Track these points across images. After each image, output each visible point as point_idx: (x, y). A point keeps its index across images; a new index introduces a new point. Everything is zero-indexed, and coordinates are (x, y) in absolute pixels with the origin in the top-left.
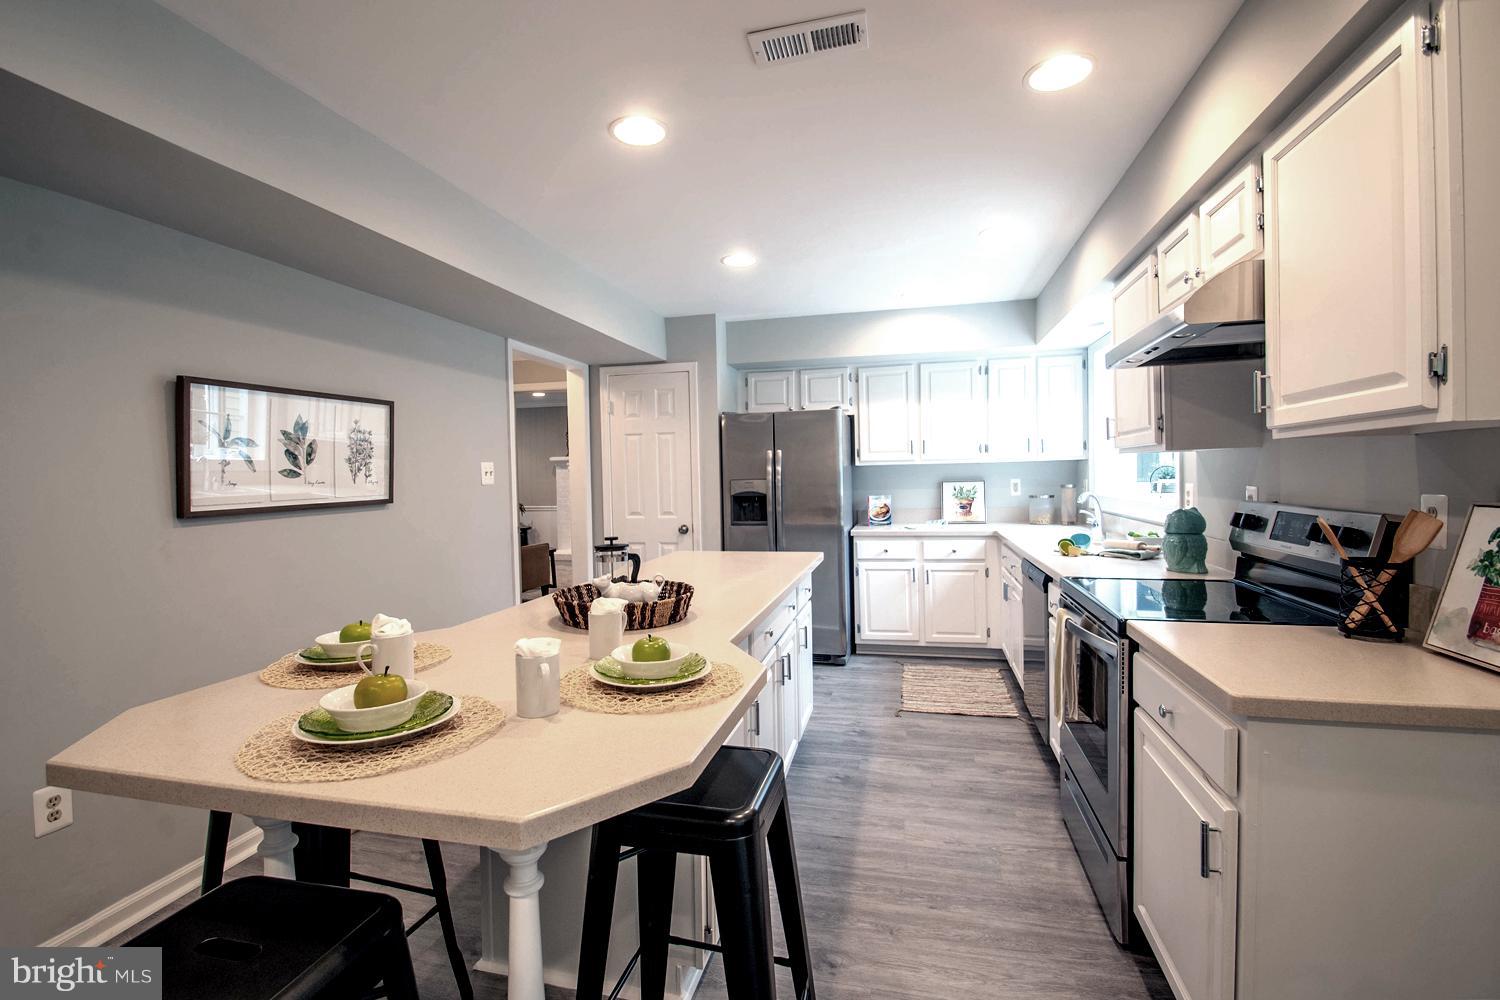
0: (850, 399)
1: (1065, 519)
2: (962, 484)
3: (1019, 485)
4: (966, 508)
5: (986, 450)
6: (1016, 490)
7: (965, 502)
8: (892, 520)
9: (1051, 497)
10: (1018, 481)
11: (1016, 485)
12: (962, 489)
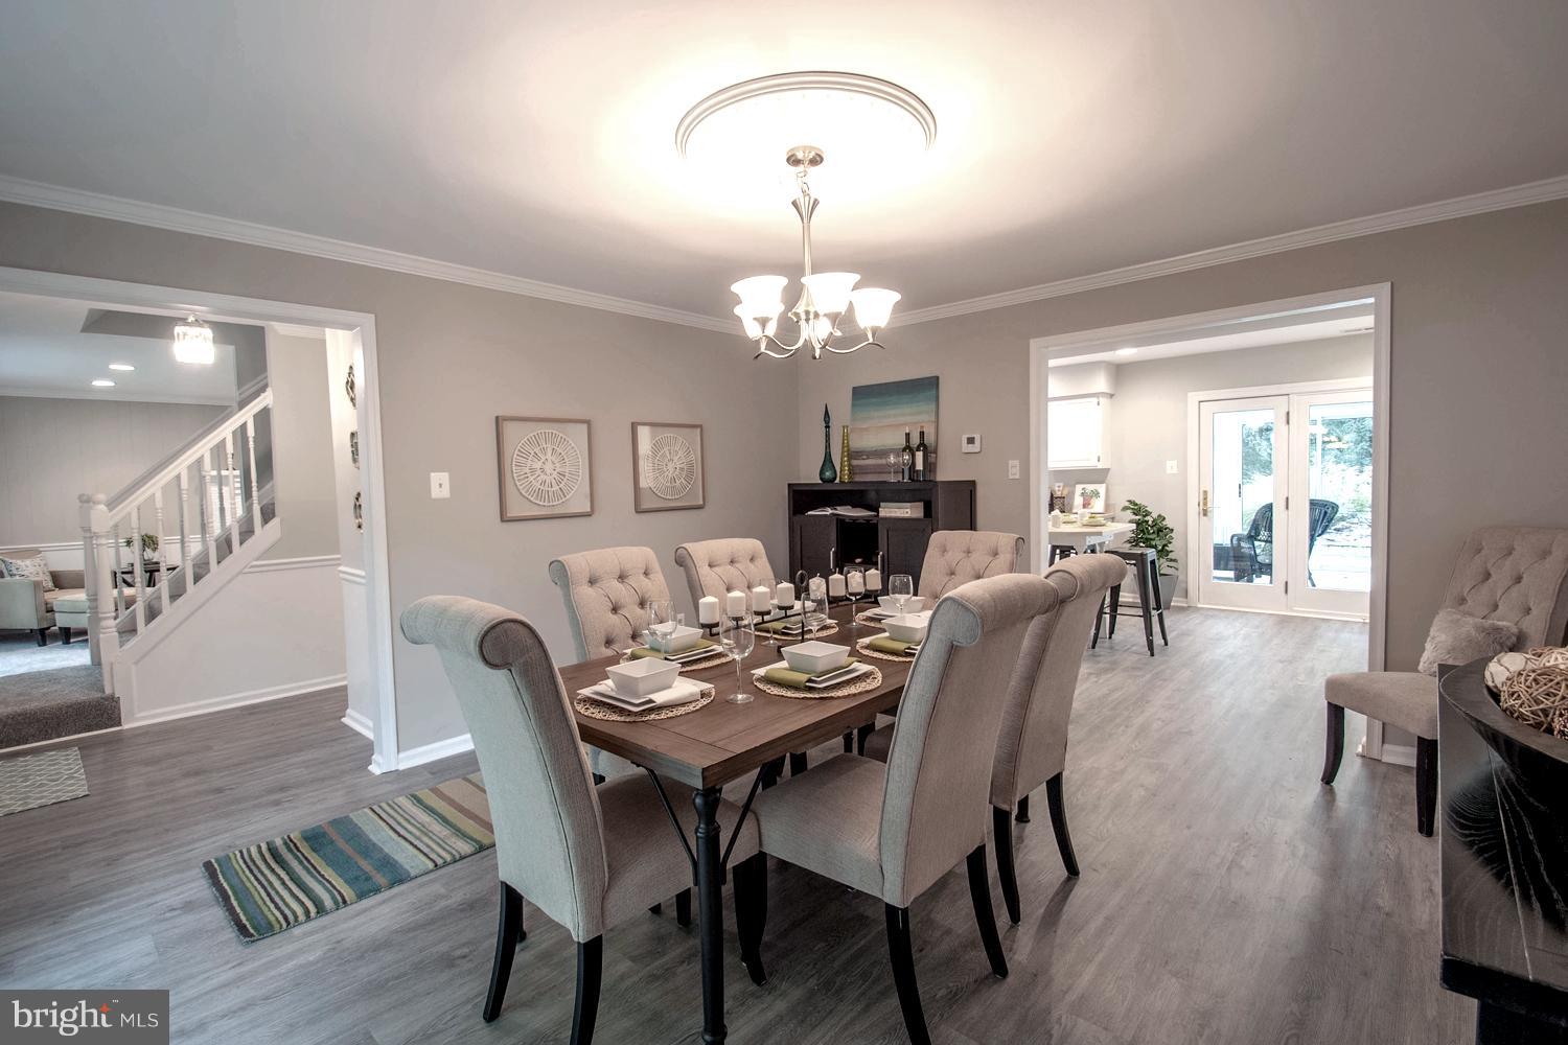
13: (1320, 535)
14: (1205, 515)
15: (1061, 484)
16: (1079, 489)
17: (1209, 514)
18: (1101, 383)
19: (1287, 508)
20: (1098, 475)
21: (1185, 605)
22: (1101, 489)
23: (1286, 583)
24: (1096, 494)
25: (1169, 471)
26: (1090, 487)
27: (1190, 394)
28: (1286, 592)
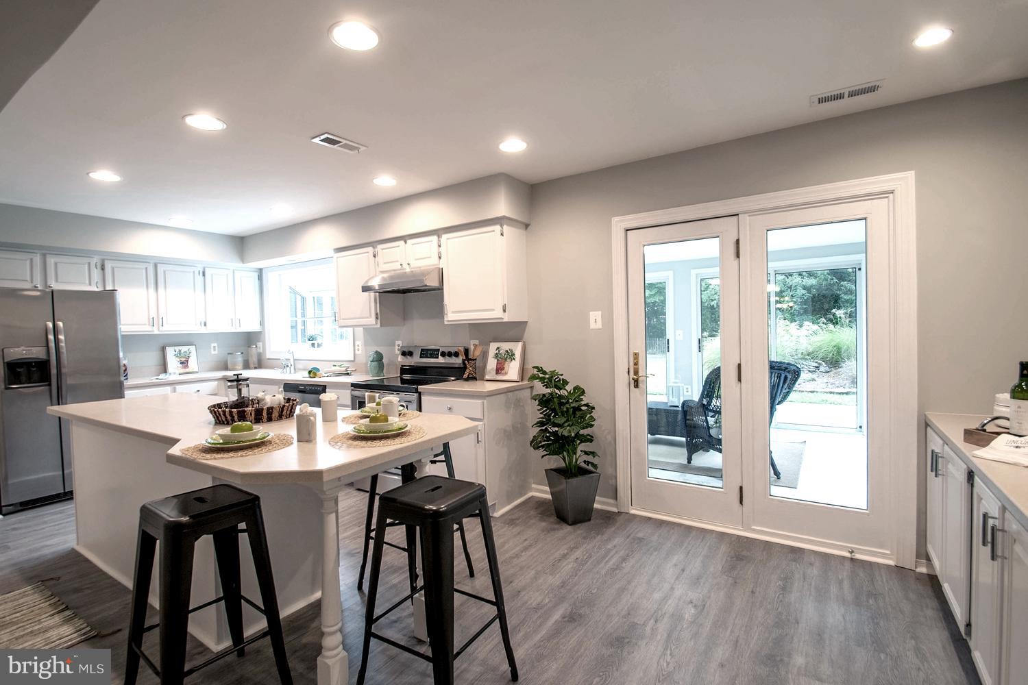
0: (97, 282)
1: (252, 366)
2: (180, 348)
3: (217, 348)
4: (184, 363)
5: (205, 325)
6: (215, 350)
7: (183, 360)
8: (128, 375)
9: (242, 353)
10: (216, 345)
11: (214, 347)
12: (180, 351)
13: (780, 403)
14: (637, 386)
15: (476, 342)
16: (493, 348)
17: (640, 385)
18: (502, 205)
19: (740, 380)
20: (512, 331)
21: (615, 510)
22: (517, 348)
23: (741, 488)
24: (510, 355)
25: (593, 326)
26: (505, 346)
27: (615, 220)
28: (741, 502)
